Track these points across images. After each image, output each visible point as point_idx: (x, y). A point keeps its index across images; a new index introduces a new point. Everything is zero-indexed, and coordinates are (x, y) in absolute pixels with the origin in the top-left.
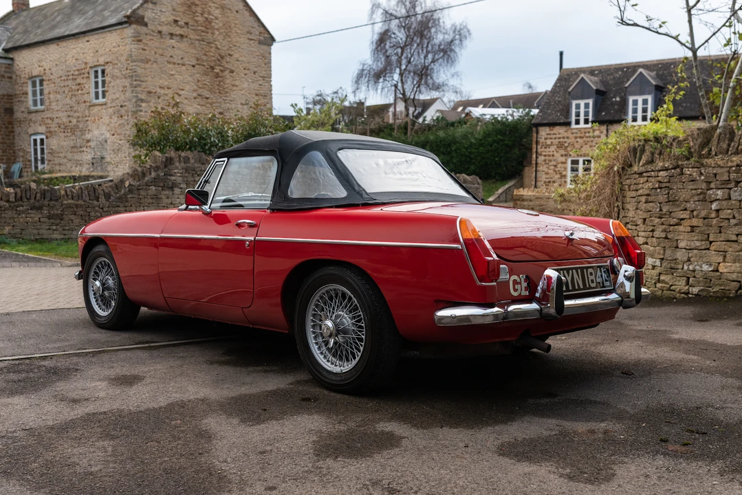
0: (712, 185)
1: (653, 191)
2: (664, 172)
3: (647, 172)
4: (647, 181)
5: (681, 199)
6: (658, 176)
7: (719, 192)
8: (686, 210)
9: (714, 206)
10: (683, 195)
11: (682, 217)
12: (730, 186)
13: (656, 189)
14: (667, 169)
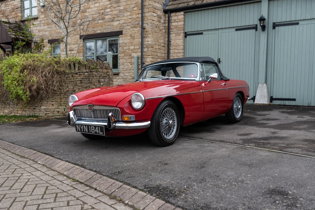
0: (101, 78)
1: (83, 79)
2: (87, 73)
3: (79, 73)
4: (80, 76)
5: (93, 82)
6: (84, 74)
7: (102, 80)
8: (94, 85)
9: (102, 84)
10: (94, 80)
11: (93, 87)
12: (104, 78)
13: (84, 78)
14: (87, 72)
